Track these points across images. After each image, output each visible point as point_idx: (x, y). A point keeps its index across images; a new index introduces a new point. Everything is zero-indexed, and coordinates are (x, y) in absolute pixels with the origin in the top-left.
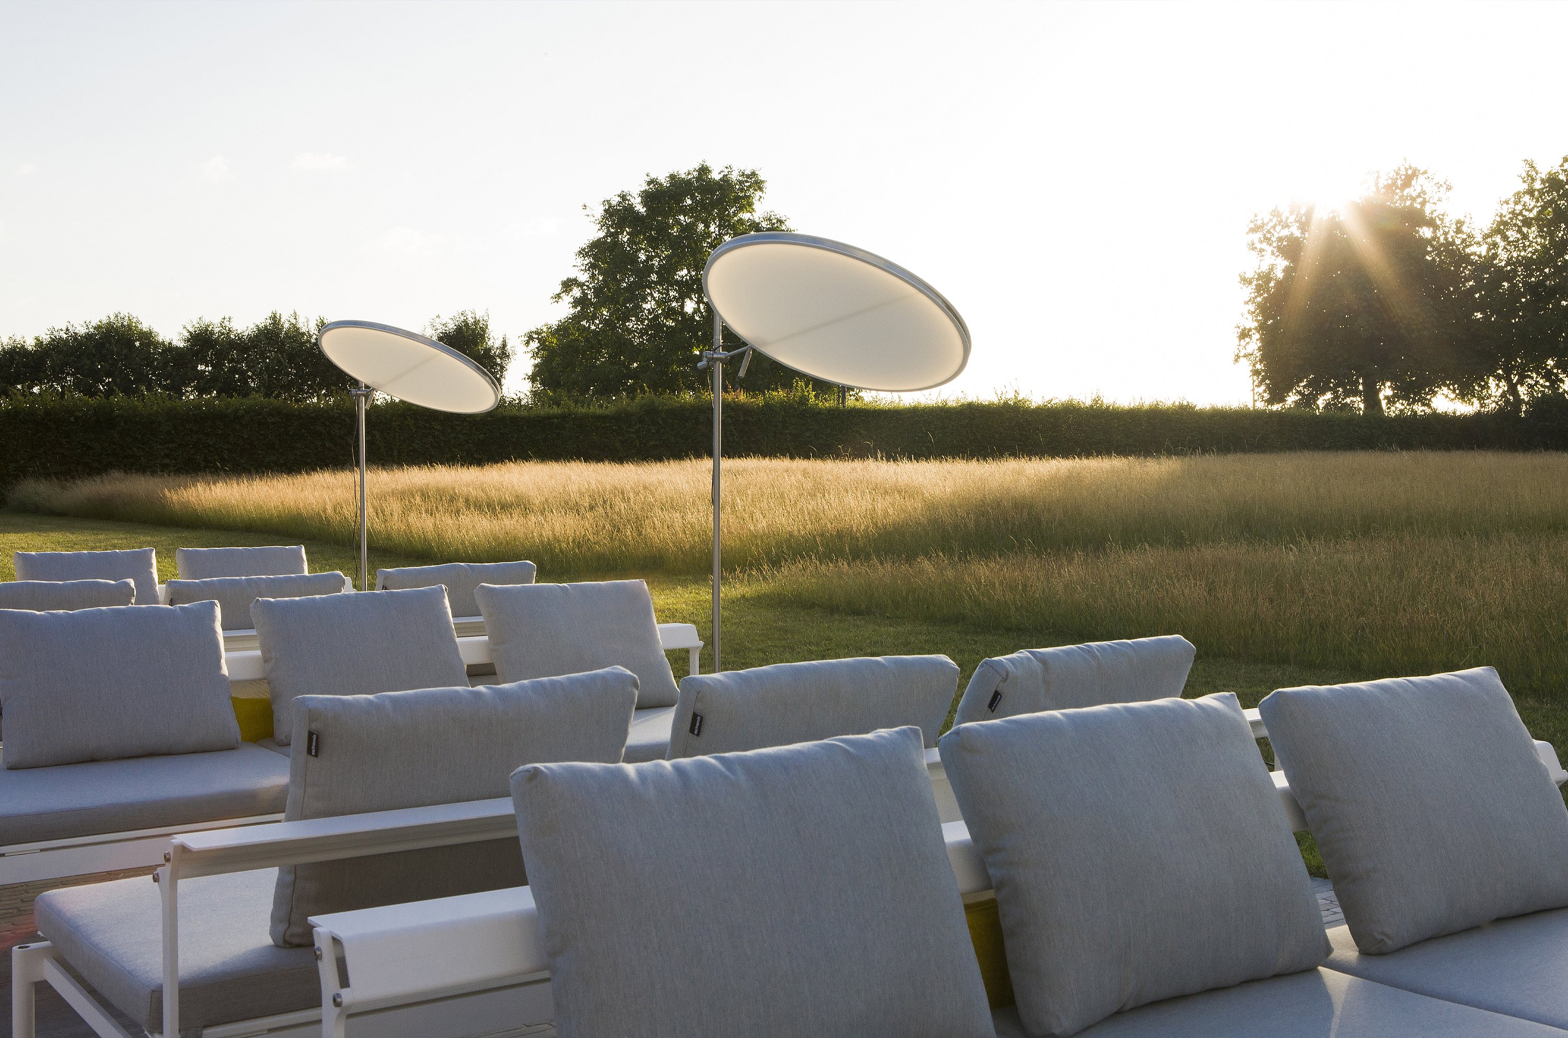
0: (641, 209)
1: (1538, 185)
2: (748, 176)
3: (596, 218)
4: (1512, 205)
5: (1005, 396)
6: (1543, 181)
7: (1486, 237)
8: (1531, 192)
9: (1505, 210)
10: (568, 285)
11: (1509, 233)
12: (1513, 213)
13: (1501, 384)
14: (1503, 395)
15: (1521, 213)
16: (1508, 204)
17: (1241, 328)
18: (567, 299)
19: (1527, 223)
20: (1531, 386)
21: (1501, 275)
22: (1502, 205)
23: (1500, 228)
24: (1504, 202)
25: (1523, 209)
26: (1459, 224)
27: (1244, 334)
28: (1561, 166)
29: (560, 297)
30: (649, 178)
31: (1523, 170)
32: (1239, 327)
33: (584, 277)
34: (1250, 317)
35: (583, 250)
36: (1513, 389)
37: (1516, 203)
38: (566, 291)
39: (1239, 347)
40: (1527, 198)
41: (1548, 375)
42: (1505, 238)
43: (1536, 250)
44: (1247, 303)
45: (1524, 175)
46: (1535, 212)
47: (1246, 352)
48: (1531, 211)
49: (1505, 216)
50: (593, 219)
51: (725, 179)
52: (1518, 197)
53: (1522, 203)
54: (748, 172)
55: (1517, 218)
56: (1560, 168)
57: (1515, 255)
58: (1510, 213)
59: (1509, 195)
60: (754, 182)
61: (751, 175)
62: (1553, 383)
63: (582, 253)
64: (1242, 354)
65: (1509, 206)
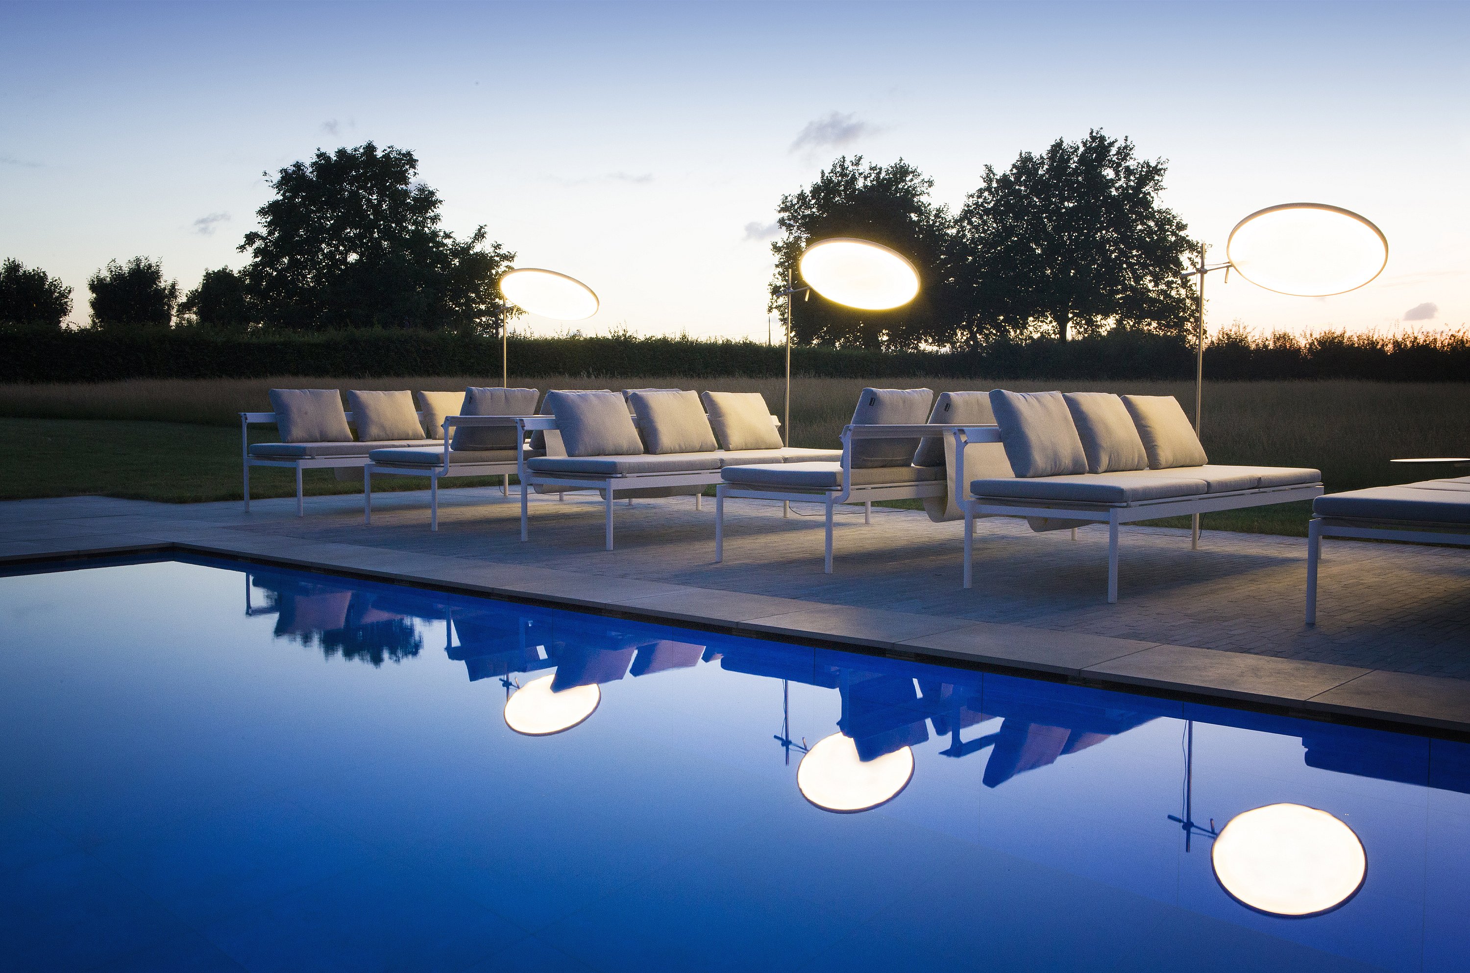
0: (313, 177)
1: (995, 185)
2: (404, 155)
3: (274, 183)
4: (975, 199)
5: (617, 333)
6: (998, 181)
7: (956, 222)
8: (988, 189)
9: (971, 201)
10: (251, 238)
11: (974, 219)
12: (976, 204)
13: (965, 333)
14: (967, 341)
15: (982, 205)
16: (973, 197)
17: (773, 285)
18: (250, 250)
19: (987, 212)
20: (986, 335)
21: (967, 250)
22: (969, 198)
23: (967, 214)
24: (970, 196)
25: (983, 202)
26: (939, 211)
27: (776, 291)
28: (1010, 171)
29: (245, 248)
30: (319, 152)
31: (983, 172)
32: (771, 285)
33: (264, 232)
34: (780, 278)
35: (263, 209)
36: (973, 337)
37: (979, 197)
38: (249, 244)
39: (772, 301)
40: (986, 194)
41: (998, 327)
42: (970, 223)
43: (992, 233)
44: (777, 266)
45: (985, 176)
46: (992, 205)
47: (777, 304)
48: (989, 203)
49: (971, 207)
50: (271, 184)
51: (387, 156)
52: (981, 191)
53: (983, 197)
54: (404, 151)
55: (979, 209)
56: (1010, 172)
57: (977, 236)
58: (974, 205)
59: (974, 190)
60: (410, 160)
61: (407, 154)
62: (1002, 333)
63: (262, 212)
64: (774, 306)
65: (974, 199)
